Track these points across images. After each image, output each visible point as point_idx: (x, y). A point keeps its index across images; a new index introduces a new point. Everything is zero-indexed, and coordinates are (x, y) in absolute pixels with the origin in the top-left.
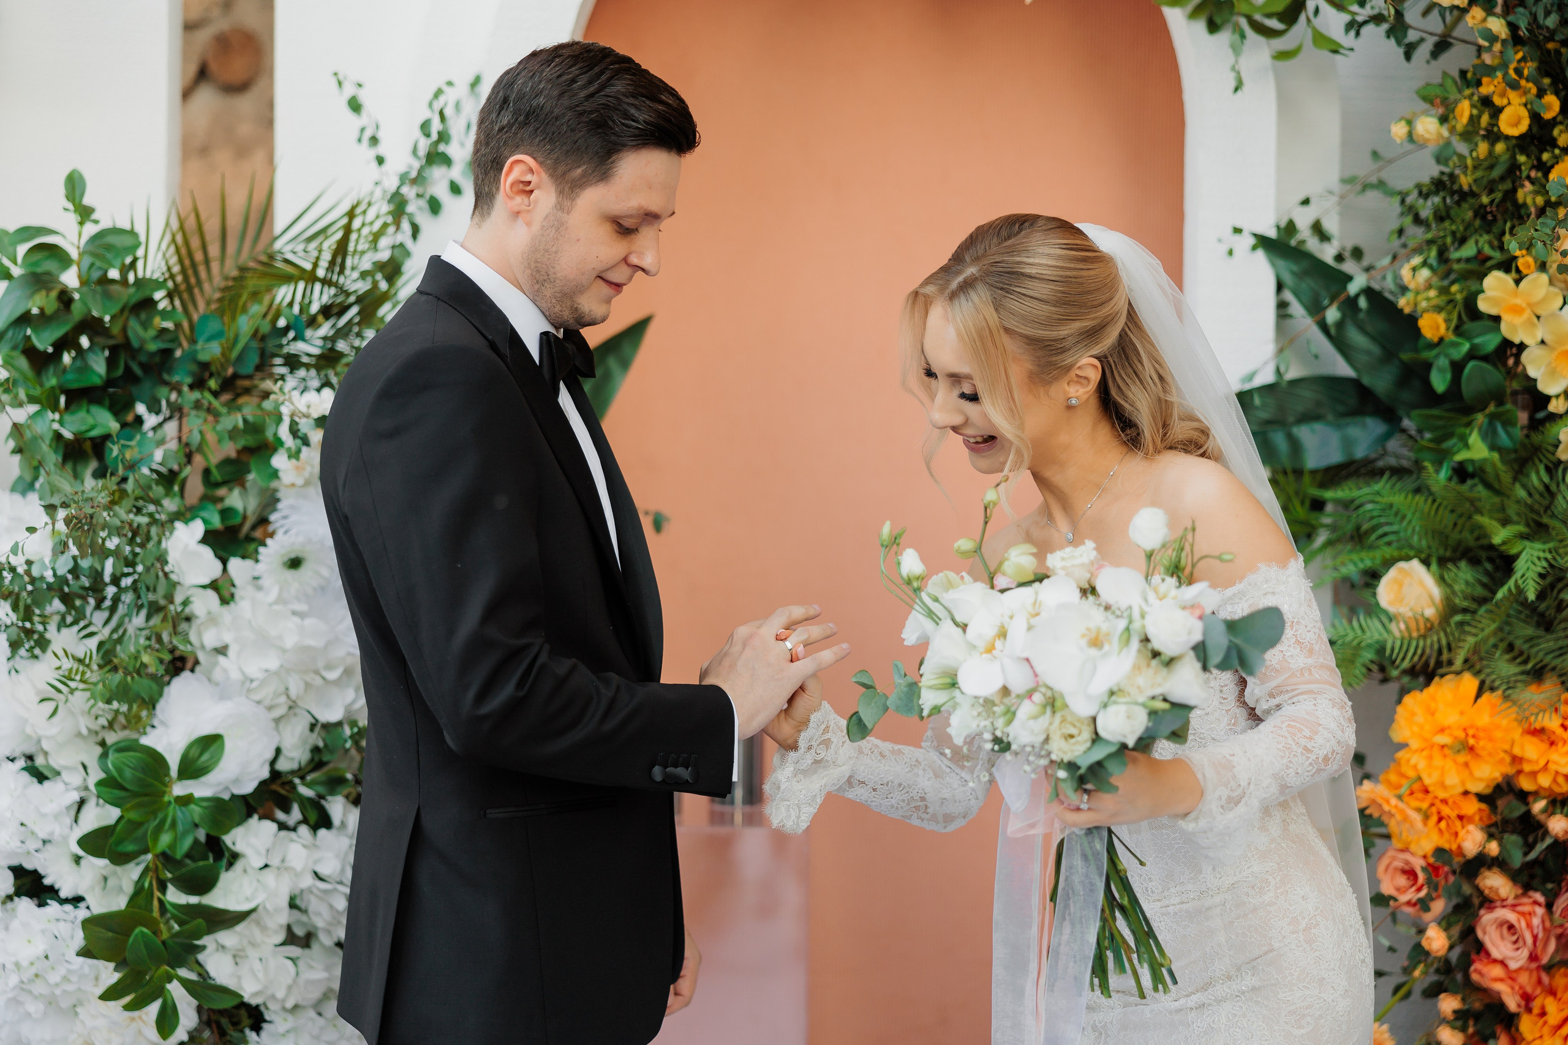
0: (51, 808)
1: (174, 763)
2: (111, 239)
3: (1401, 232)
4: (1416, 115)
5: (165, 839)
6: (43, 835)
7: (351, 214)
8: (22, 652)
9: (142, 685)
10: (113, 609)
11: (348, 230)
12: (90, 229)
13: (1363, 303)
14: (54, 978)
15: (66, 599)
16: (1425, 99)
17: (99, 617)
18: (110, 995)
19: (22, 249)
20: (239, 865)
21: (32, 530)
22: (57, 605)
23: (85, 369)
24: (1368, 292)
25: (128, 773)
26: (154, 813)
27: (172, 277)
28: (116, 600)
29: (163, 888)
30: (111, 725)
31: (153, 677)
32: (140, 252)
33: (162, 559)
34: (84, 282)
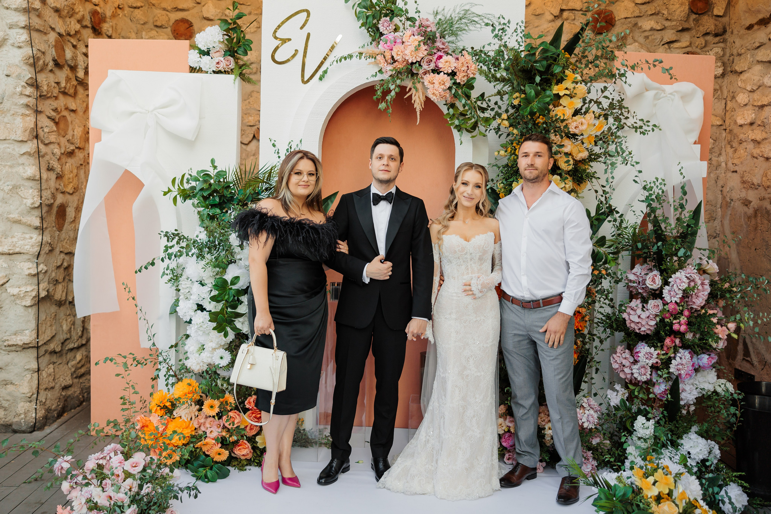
0: (204, 291)
1: (229, 282)
2: (220, 173)
3: (498, 175)
4: (500, 150)
5: (227, 297)
6: (203, 297)
7: (271, 169)
8: (199, 259)
9: (223, 265)
10: (218, 250)
11: (271, 172)
12: (216, 171)
13: (490, 191)
14: (205, 327)
15: (208, 248)
16: (502, 147)
17: (215, 252)
18: (214, 329)
19: (202, 174)
20: (243, 304)
21: (200, 232)
22: (207, 249)
23: (215, 200)
24: (491, 188)
25: (219, 283)
26: (224, 292)
27: (234, 181)
28: (219, 248)
29: (227, 309)
30: (217, 274)
31: (226, 264)
32: (227, 175)
33: (228, 240)
34: (215, 182)
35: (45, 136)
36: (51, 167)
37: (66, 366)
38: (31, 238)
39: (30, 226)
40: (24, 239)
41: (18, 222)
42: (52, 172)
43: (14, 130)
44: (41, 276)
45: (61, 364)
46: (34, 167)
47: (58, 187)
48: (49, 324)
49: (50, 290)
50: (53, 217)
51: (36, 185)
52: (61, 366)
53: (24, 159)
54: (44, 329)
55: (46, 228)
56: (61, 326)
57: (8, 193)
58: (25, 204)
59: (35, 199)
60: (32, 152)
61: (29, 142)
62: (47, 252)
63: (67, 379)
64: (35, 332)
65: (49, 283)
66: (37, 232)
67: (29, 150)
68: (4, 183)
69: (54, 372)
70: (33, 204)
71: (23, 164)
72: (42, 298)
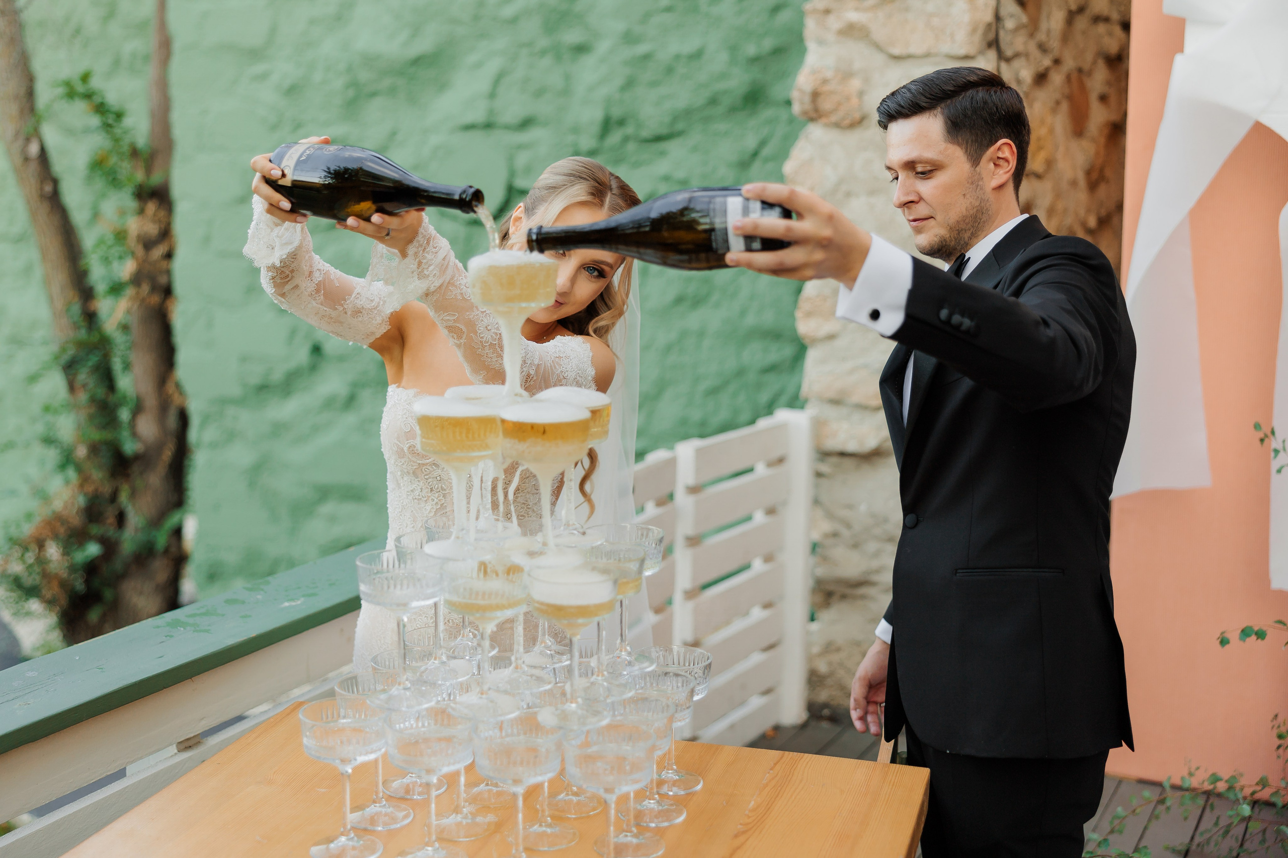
43: (949, 33)
61: (979, 59)
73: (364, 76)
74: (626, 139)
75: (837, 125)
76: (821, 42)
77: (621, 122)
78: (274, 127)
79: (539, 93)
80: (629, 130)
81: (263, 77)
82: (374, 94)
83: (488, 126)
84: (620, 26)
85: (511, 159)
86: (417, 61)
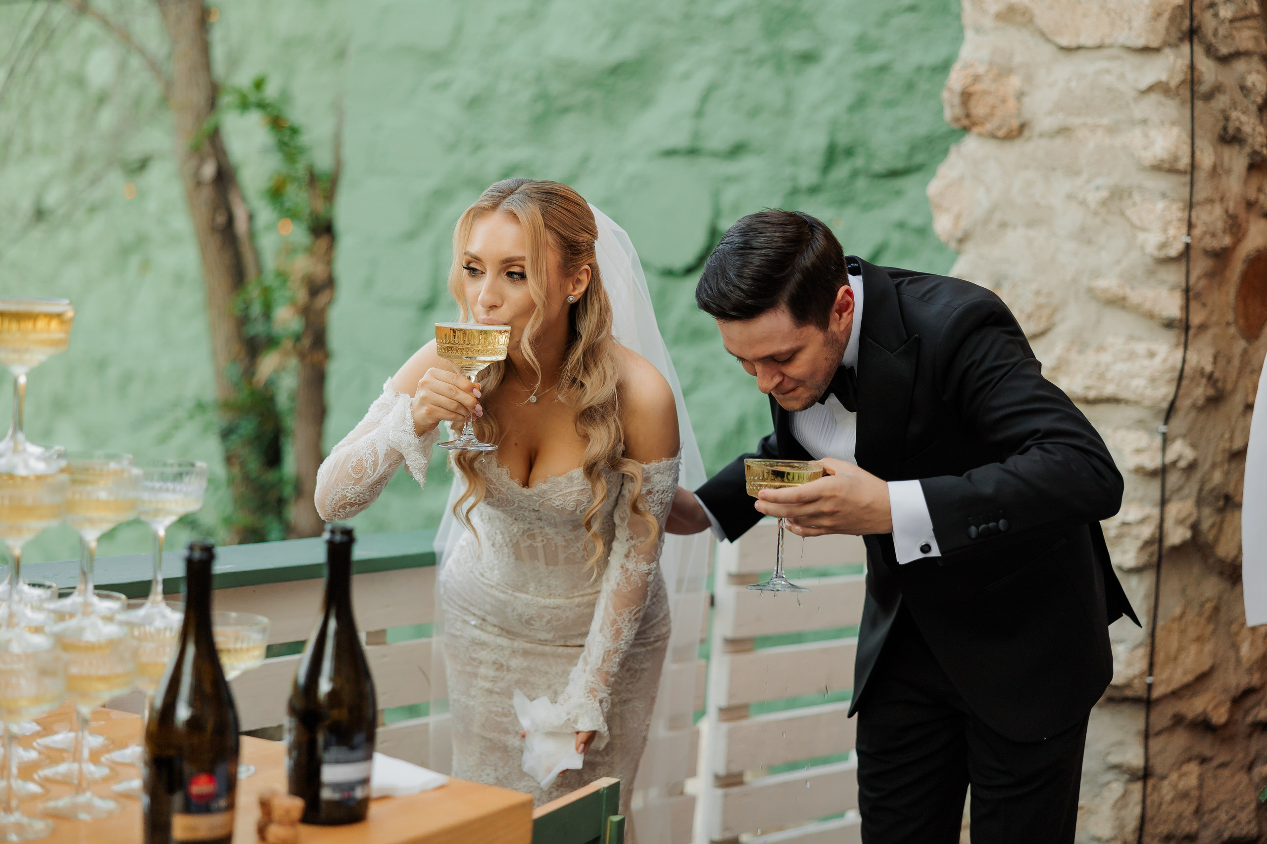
35: (1222, 31)
36: (1231, 131)
37: (1242, 778)
38: (1152, 355)
39: (1150, 316)
40: (1132, 356)
41: (1117, 302)
42: (1237, 147)
43: (1126, 17)
44: (1173, 479)
45: (1223, 765)
46: (1175, 131)
47: (1252, 195)
48: (1192, 632)
49: (1205, 525)
50: (1229, 293)
51: (1176, 186)
52: (1226, 772)
53: (1149, 107)
54: (1174, 645)
55: (1203, 327)
56: (1236, 647)
57: (1096, 214)
58: (1142, 248)
59: (1172, 232)
60: (1173, 83)
61: (1167, 51)
62: (1201, 402)
63: (1244, 816)
64: (1142, 652)
65: (1200, 502)
66: (1171, 336)
67: (1164, 77)
68: (1088, 181)
69: (1200, 786)
70: (1163, 246)
71: (1145, 122)
72: (1175, 549)
73: (556, 87)
74: (855, 174)
75: (993, 136)
76: (979, 30)
77: (849, 152)
78: (452, 147)
79: (754, 112)
80: (859, 162)
81: (443, 86)
82: (566, 110)
83: (693, 152)
84: (850, 29)
85: (716, 196)
86: (616, 70)
